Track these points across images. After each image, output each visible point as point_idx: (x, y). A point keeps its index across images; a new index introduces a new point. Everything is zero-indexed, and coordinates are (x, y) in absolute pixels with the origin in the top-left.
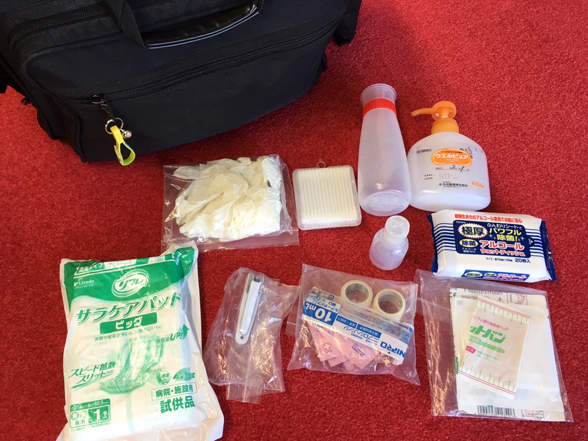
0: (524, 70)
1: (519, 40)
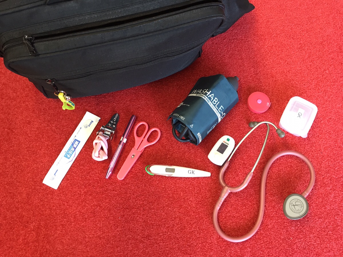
0: (327, 78)
1: (330, 57)
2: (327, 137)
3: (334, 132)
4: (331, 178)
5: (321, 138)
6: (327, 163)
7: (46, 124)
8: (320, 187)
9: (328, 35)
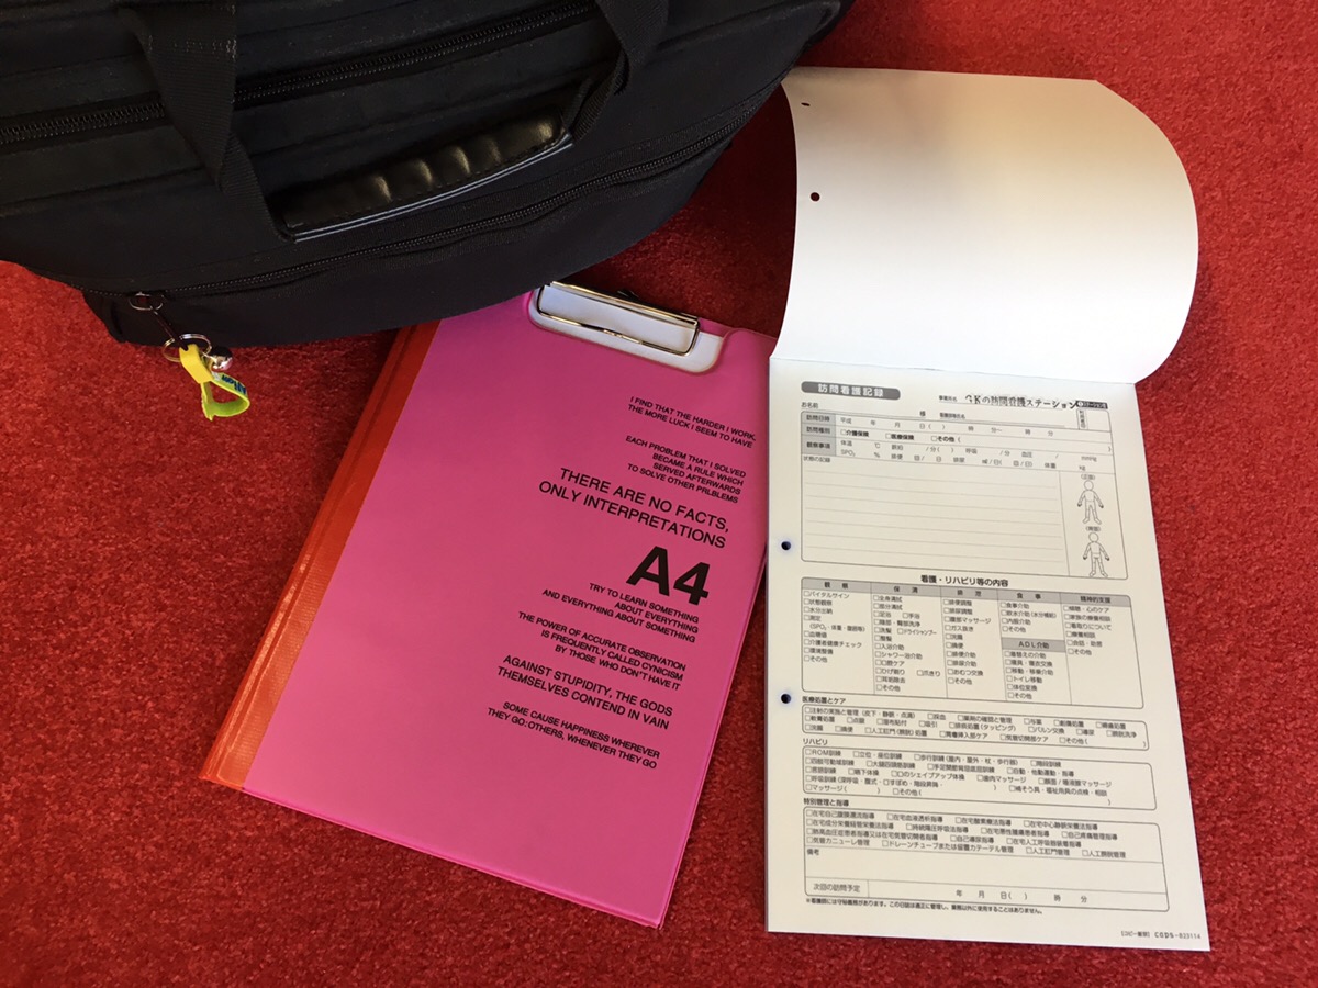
2: (1217, 446)
3: (1245, 430)
4: (1232, 608)
5: (1194, 453)
6: (1215, 549)
7: (78, 386)
8: (1187, 645)
9: (1219, 56)
